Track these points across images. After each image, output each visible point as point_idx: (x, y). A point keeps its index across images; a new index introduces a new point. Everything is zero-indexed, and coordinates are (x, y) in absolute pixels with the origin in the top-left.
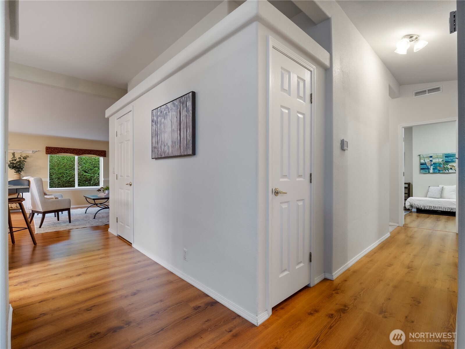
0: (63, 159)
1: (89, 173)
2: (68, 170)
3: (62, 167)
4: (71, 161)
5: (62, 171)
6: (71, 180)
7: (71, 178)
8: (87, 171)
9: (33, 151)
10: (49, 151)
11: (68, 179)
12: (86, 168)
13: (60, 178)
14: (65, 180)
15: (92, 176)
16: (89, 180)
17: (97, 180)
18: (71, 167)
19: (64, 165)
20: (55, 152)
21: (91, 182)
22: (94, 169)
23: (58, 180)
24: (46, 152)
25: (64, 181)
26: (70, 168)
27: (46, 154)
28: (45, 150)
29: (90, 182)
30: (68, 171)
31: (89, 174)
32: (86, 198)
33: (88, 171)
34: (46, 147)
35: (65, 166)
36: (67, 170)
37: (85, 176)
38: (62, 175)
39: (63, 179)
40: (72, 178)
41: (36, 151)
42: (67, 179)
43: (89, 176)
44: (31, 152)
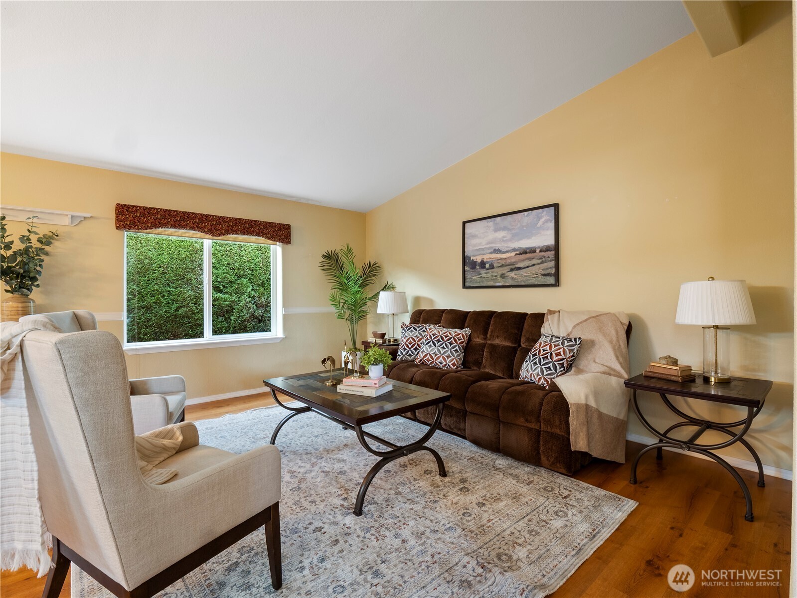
0: (159, 254)
1: (227, 293)
2: (172, 285)
3: (156, 275)
4: (181, 260)
5: (156, 287)
6: (181, 311)
7: (181, 307)
8: (221, 287)
9: (72, 217)
10: (126, 219)
11: (172, 311)
12: (219, 280)
13: (151, 307)
14: (166, 312)
15: (233, 302)
16: (227, 312)
17: (245, 312)
18: (180, 275)
19: (161, 269)
20: (147, 222)
21: (232, 318)
22: (239, 281)
23: (146, 313)
24: (118, 220)
25: (161, 317)
26: (178, 280)
27: (117, 228)
28: (114, 216)
29: (229, 318)
30: (173, 287)
31: (227, 296)
32: (273, 391)
33: (224, 287)
34: (118, 205)
35: (164, 273)
36: (169, 285)
37: (218, 299)
38: (158, 299)
39: (161, 310)
40: (184, 307)
41: (85, 218)
42: (171, 308)
43: (226, 301)
44: (67, 221)
